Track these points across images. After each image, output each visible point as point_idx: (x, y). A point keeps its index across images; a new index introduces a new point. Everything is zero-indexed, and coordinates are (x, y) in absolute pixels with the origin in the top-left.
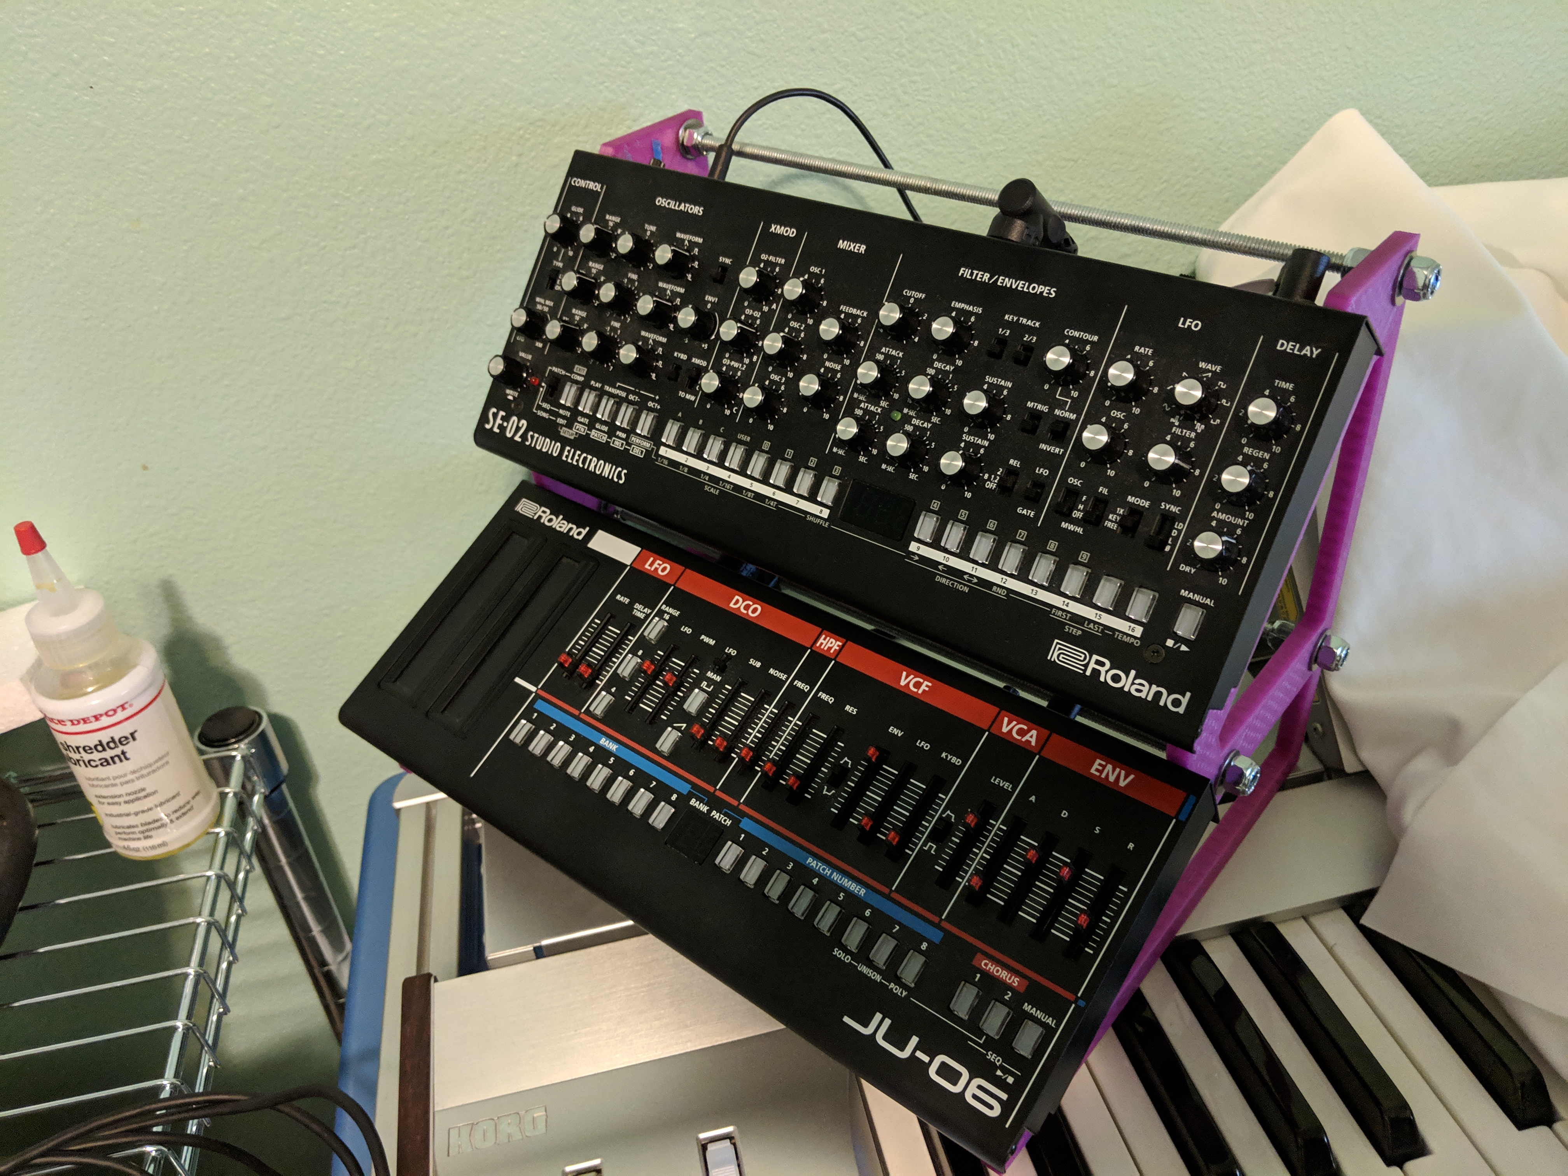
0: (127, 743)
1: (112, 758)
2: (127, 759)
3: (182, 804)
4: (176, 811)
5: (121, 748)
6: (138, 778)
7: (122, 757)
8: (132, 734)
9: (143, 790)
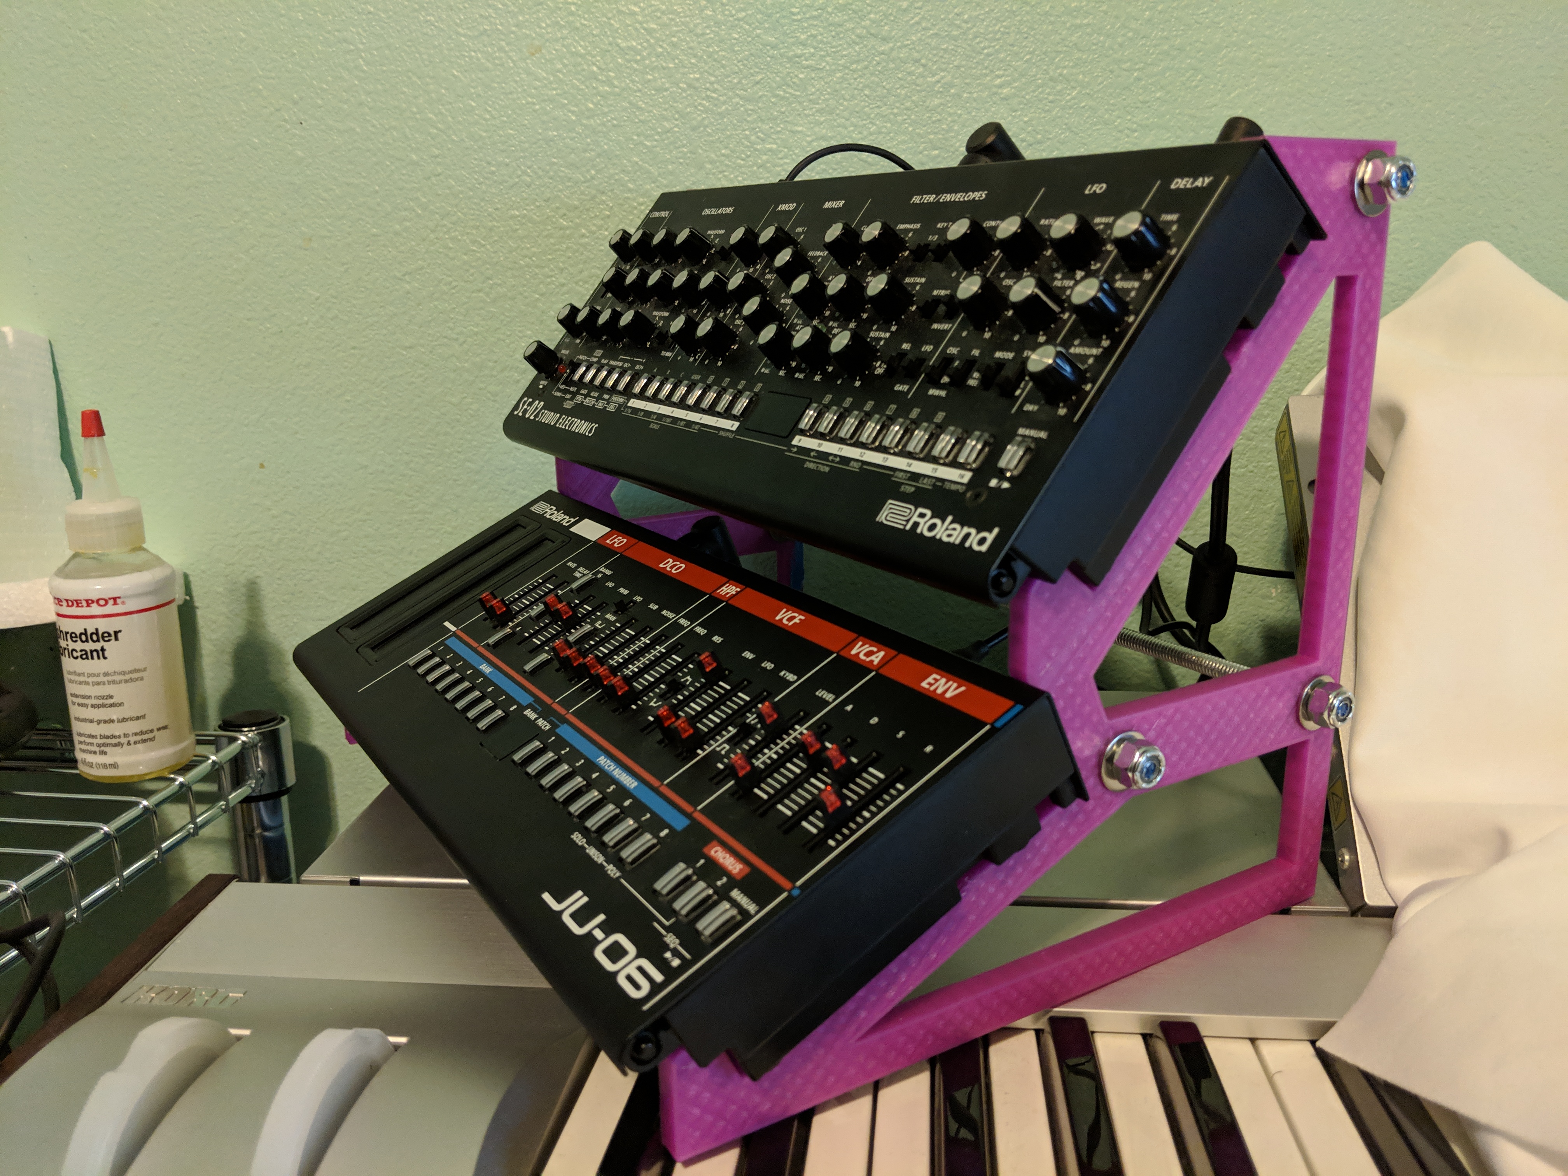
0: (109, 640)
1: (92, 651)
2: (105, 658)
3: (145, 730)
4: (136, 734)
5: (102, 643)
6: (109, 683)
7: (101, 653)
8: (116, 633)
9: (111, 697)
